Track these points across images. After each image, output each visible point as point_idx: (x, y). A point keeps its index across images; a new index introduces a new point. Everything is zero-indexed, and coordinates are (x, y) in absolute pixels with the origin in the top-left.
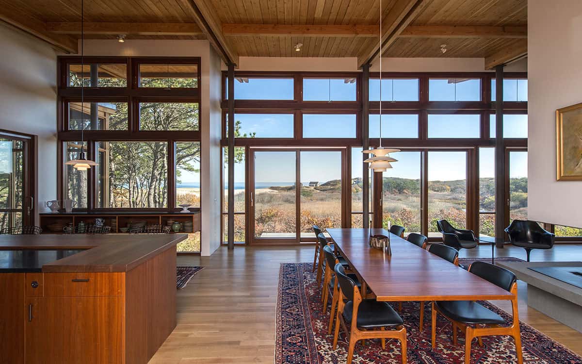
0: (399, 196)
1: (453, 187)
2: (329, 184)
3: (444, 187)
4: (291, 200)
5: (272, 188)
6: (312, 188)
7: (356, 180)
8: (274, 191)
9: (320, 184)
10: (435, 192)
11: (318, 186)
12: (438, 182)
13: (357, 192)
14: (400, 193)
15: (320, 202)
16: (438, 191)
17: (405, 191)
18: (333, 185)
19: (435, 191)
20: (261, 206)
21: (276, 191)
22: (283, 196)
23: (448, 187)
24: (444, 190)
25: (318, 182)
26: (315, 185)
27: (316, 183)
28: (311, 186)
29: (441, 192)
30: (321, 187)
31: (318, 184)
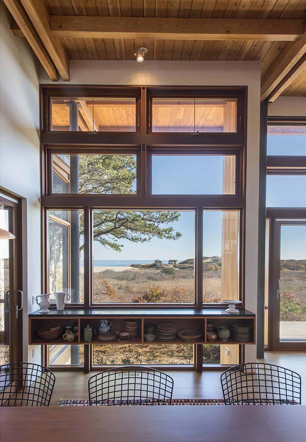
2: (188, 262)
3: (299, 265)
4: (155, 278)
5: (133, 266)
6: (172, 266)
7: (213, 259)
8: (135, 268)
9: (179, 262)
10: (291, 271)
11: (177, 264)
12: (293, 261)
13: (216, 270)
15: (183, 280)
16: (293, 269)
19: (291, 269)
20: (127, 283)
21: (136, 269)
22: (147, 273)
23: (303, 266)
24: (300, 268)
25: (176, 260)
26: (174, 263)
27: (175, 261)
28: (170, 264)
29: (297, 270)
30: (179, 265)
31: (177, 262)
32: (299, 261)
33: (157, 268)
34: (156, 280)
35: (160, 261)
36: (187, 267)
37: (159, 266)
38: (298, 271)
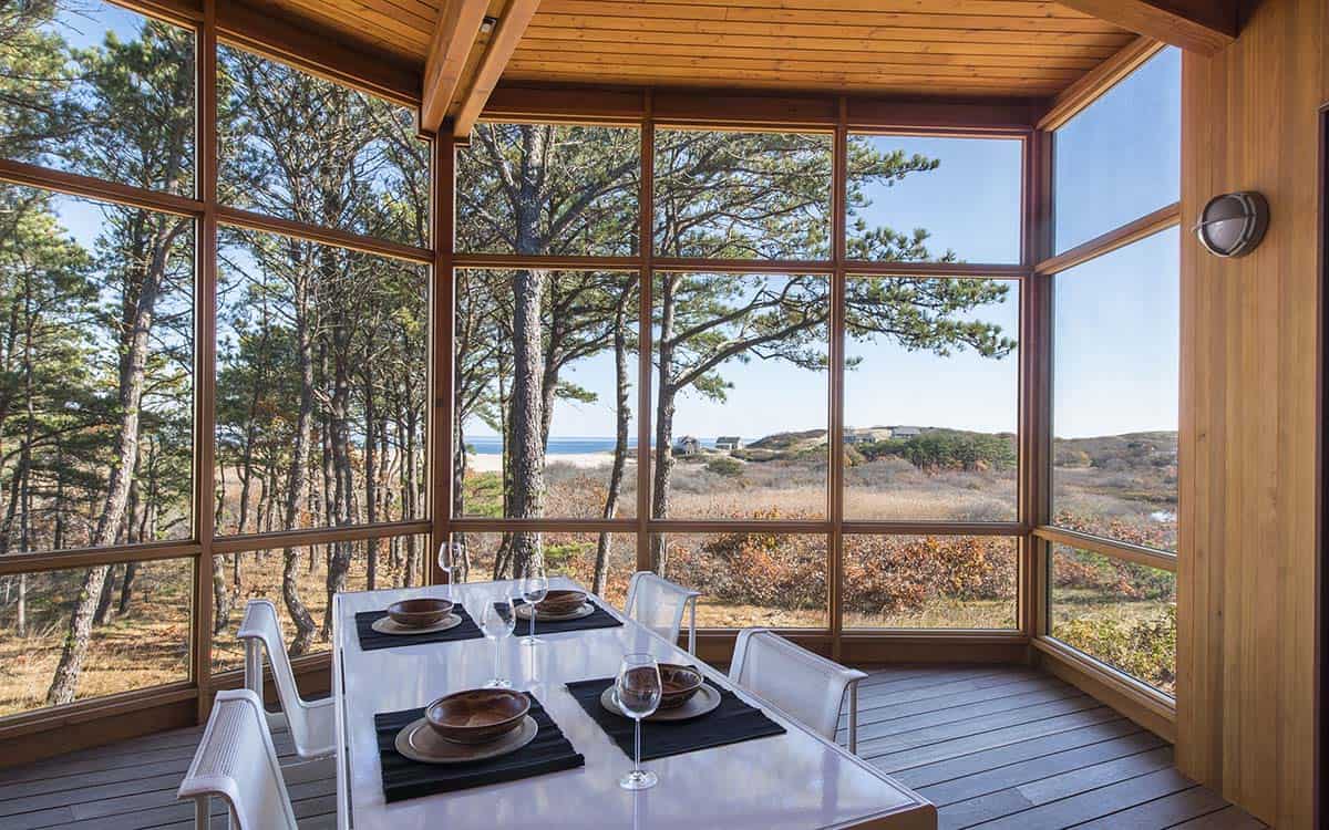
0: (967, 477)
1: (1097, 455)
3: (1074, 453)
6: (726, 454)
9: (746, 443)
11: (740, 447)
13: (854, 464)
14: (965, 468)
15: (770, 492)
17: (980, 463)
18: (780, 447)
23: (1085, 456)
24: (1075, 462)
25: (738, 439)
26: (731, 445)
27: (735, 440)
28: (722, 447)
29: (1070, 467)
30: (748, 450)
31: (740, 442)
32: (1074, 441)
33: (687, 458)
34: (695, 491)
35: (694, 441)
36: (769, 456)
37: (692, 452)
38: (1073, 470)
